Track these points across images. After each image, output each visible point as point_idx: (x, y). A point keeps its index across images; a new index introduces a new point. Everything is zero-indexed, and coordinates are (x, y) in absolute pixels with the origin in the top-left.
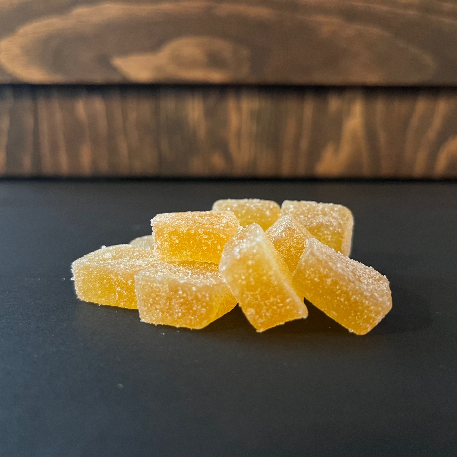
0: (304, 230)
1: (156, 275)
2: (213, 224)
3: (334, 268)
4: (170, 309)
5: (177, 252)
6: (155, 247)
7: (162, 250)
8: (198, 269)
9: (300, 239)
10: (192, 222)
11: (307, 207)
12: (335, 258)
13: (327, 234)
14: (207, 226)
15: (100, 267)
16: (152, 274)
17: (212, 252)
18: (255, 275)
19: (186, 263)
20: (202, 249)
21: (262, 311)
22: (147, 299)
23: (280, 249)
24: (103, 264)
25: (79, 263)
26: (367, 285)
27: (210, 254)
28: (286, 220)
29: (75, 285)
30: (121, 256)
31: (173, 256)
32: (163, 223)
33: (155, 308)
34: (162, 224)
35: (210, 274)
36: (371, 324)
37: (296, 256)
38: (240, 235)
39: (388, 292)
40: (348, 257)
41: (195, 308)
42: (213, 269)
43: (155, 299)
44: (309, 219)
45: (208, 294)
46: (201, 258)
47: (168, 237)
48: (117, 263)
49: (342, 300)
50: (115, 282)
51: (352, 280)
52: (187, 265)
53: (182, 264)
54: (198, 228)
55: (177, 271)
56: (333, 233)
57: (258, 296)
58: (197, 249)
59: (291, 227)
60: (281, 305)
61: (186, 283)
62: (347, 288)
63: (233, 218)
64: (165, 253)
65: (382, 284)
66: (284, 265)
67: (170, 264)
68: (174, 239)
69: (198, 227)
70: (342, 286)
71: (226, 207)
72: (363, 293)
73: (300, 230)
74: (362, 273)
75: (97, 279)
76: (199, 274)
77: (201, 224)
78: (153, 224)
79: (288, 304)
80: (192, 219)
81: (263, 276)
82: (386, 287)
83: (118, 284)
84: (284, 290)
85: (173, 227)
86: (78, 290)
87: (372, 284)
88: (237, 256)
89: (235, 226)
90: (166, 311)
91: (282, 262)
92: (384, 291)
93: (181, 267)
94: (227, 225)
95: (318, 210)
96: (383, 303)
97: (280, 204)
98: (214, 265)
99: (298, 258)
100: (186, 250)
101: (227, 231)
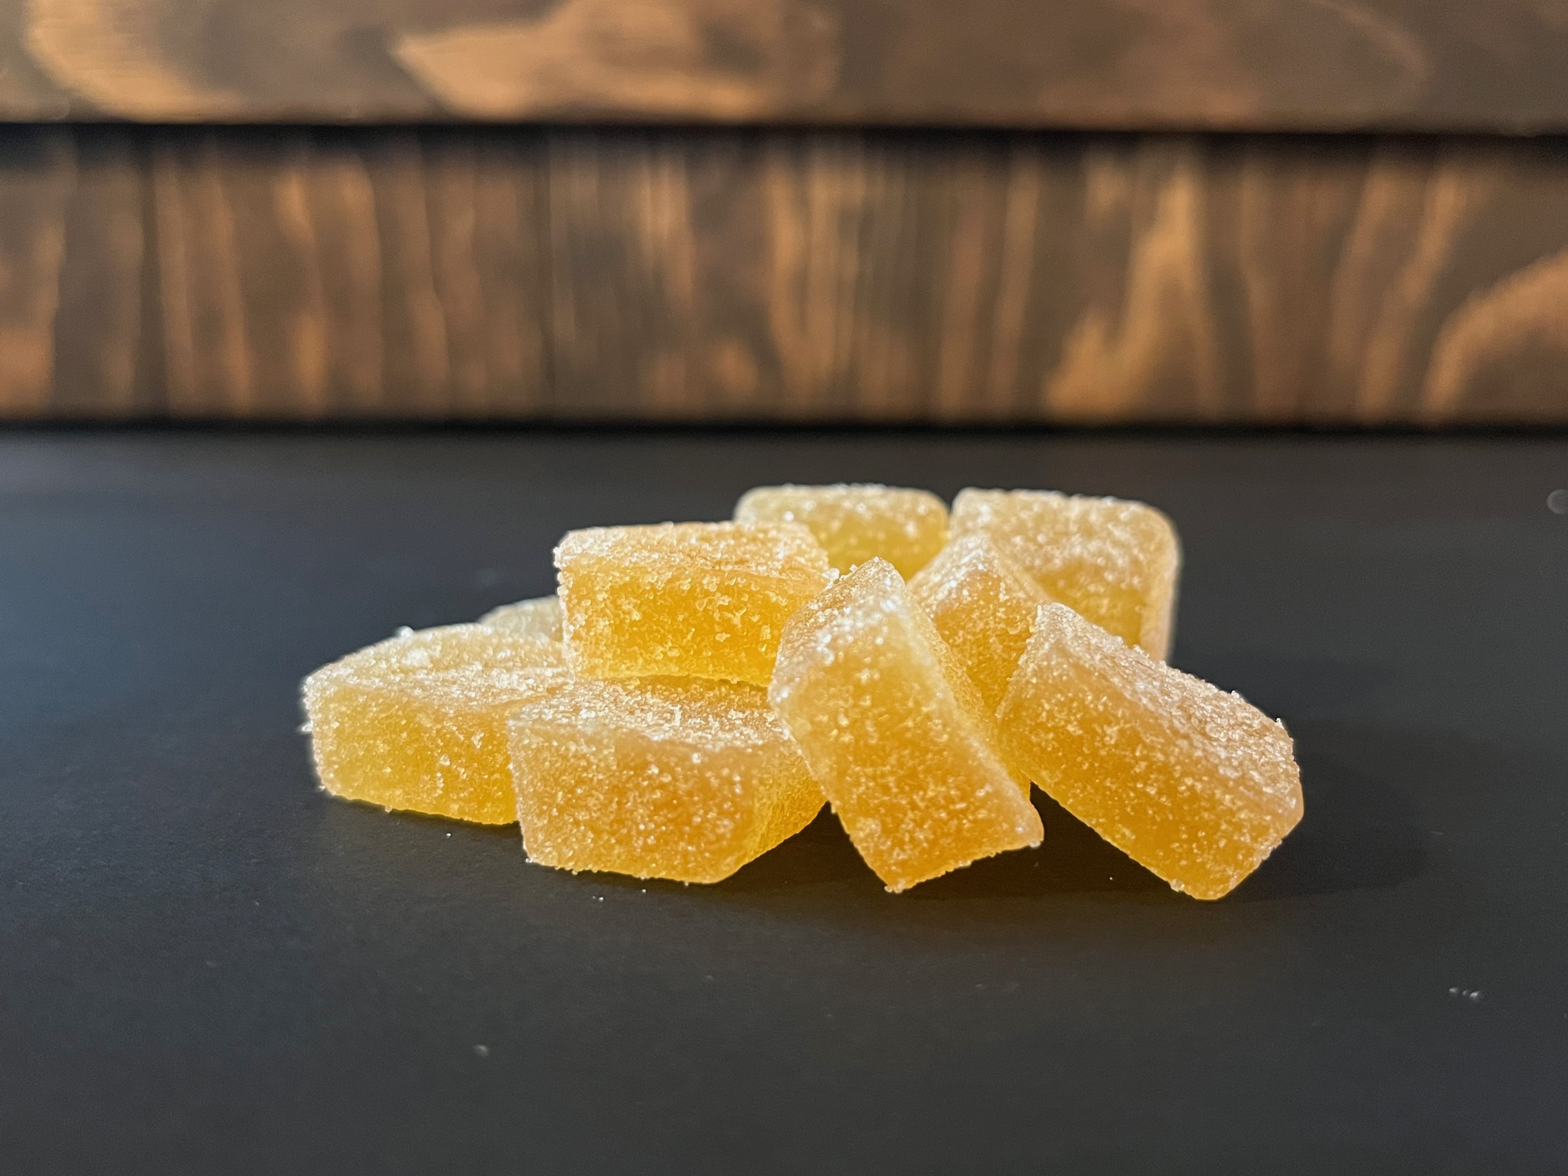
0: (1027, 580)
1: (573, 718)
2: (747, 561)
3: (1127, 695)
4: (621, 822)
5: (636, 648)
6: (569, 632)
7: (591, 643)
8: (700, 700)
9: (1017, 608)
10: (682, 556)
11: (1031, 510)
12: (1127, 665)
13: (1098, 595)
14: (730, 567)
15: (390, 691)
16: (563, 716)
17: (745, 650)
18: (881, 715)
19: (662, 684)
20: (715, 641)
21: (904, 826)
22: (546, 792)
23: (955, 641)
24: (399, 683)
25: (326, 680)
26: (1226, 747)
27: (737, 655)
28: (971, 550)
29: (314, 748)
30: (457, 660)
31: (625, 661)
32: (593, 558)
33: (572, 820)
34: (591, 562)
35: (741, 715)
36: (1238, 865)
37: (1004, 660)
38: (831, 595)
39: (1289, 767)
40: (1163, 663)
41: (698, 820)
42: (747, 701)
43: (572, 791)
44: (1041, 546)
45: (741, 776)
46: (711, 666)
47: (608, 601)
48: (444, 681)
49: (1152, 791)
50: (433, 740)
51: (1182, 731)
52: (665, 691)
53: (649, 687)
54: (703, 575)
55: (636, 706)
56: (1115, 592)
57: (891, 780)
58: (699, 638)
59: (989, 571)
60: (961, 806)
61: (671, 742)
62: (1167, 755)
63: (808, 545)
64: (599, 652)
65: (1272, 745)
66: (969, 686)
67: (613, 687)
68: (625, 607)
69: (702, 570)
70: (1151, 748)
71: (780, 511)
72: (1217, 771)
73: (1016, 580)
74: (1210, 711)
75: (379, 728)
76: (705, 715)
77: (711, 562)
78: (561, 563)
79: (983, 802)
80: (681, 547)
81: (903, 719)
82: (1283, 755)
83: (445, 746)
84: (970, 762)
85: (623, 571)
86: (322, 762)
87: (1241, 744)
88: (823, 656)
89: (814, 568)
90: (608, 827)
91: (964, 679)
92: (1279, 766)
93: (649, 695)
94: (789, 566)
95: (1067, 521)
96: (1277, 800)
97: (948, 499)
98: (748, 690)
99: (1013, 665)
100: (662, 642)
101: (792, 584)
